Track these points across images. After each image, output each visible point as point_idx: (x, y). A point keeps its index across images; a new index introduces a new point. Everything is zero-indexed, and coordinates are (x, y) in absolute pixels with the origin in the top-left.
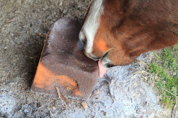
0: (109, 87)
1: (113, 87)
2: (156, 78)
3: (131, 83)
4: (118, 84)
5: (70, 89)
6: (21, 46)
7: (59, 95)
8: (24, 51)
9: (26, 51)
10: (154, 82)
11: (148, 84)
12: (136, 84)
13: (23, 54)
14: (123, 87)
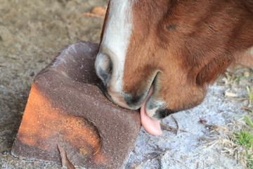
0: (159, 161)
1: (168, 162)
2: (249, 153)
3: (201, 157)
4: (177, 157)
5: (86, 153)
6: (9, 97)
7: (64, 161)
8: (12, 103)
9: (15, 104)
10: (246, 158)
11: (235, 162)
12: (211, 160)
13: (10, 107)
14: (188, 161)
